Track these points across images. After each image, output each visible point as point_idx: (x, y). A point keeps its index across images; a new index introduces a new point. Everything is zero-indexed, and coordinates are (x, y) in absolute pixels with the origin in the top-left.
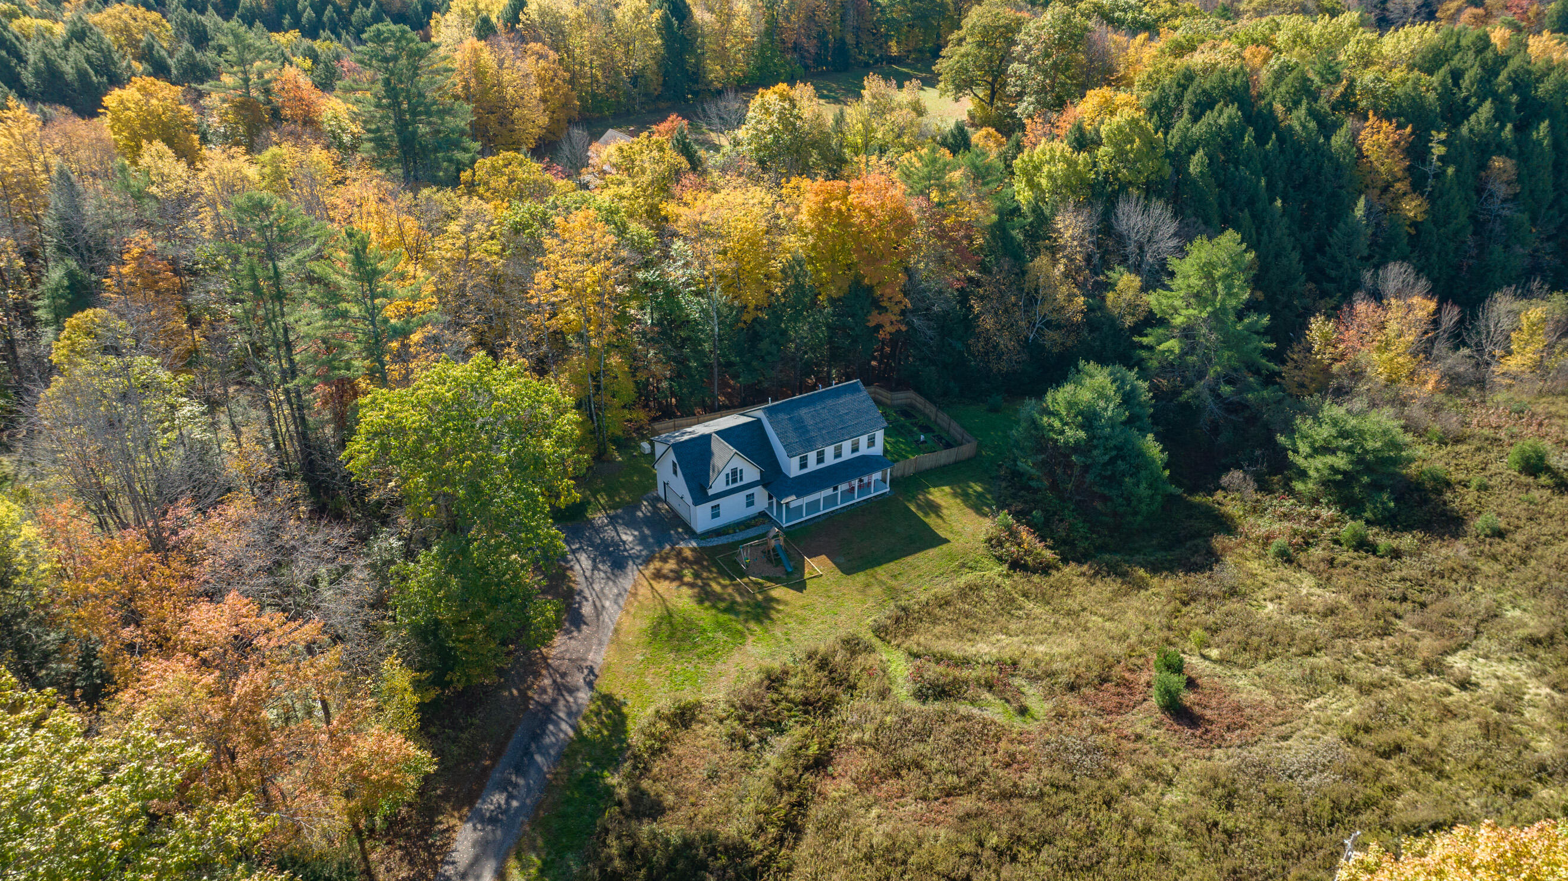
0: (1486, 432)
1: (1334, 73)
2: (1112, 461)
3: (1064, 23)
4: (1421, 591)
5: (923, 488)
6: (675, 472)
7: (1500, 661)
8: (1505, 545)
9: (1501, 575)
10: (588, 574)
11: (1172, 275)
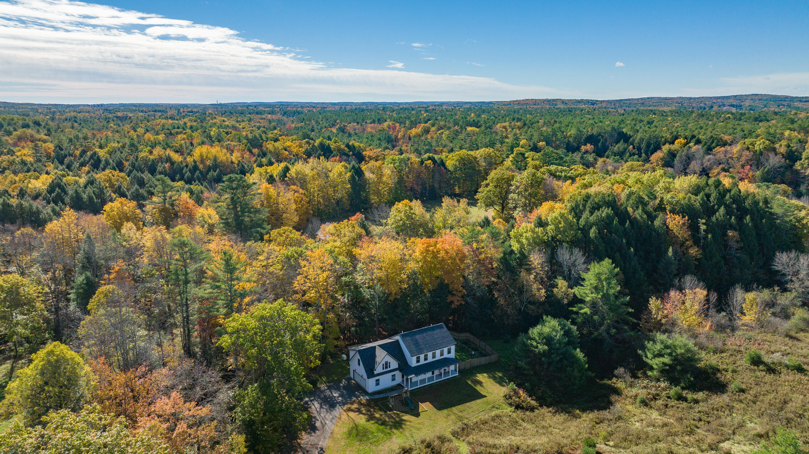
0: (734, 347)
1: (653, 195)
2: (561, 360)
3: (533, 176)
4: (708, 417)
5: (474, 374)
6: (359, 364)
7: (745, 445)
8: (745, 396)
9: (744, 409)
10: (318, 410)
11: (584, 280)
